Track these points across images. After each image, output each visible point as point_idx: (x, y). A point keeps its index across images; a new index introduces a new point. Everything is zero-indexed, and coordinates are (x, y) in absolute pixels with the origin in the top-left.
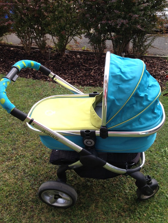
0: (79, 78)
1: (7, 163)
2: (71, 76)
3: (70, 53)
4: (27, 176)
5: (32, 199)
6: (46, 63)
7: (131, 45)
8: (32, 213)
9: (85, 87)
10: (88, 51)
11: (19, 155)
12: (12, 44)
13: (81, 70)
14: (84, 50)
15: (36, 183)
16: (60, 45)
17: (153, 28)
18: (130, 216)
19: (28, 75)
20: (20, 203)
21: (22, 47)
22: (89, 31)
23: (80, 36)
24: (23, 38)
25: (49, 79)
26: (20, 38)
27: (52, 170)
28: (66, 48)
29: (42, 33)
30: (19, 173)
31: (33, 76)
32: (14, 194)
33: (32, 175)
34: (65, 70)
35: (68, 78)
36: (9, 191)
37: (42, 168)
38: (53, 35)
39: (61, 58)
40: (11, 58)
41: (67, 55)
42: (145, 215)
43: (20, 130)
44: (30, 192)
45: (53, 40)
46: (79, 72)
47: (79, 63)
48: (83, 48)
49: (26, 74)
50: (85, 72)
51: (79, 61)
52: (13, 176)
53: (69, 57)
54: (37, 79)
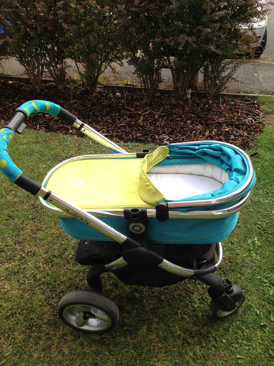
0: (119, 128)
1: (6, 265)
2: (107, 126)
3: (104, 90)
4: (39, 285)
5: (49, 320)
6: (67, 106)
7: (200, 77)
8: (49, 343)
9: (129, 143)
10: (133, 86)
11: (26, 252)
12: (10, 74)
13: (122, 117)
14: (127, 85)
15: (54, 295)
16: (89, 76)
17: (235, 49)
18: (200, 344)
19: (37, 125)
20: (30, 328)
21: (27, 79)
22: (134, 54)
23: (121, 61)
24: (29, 65)
25: (71, 131)
26: (24, 65)
27: (79, 275)
28: (99, 80)
29: (59, 57)
30: (26, 280)
31: (45, 126)
32: (19, 314)
33: (48, 284)
34: (97, 116)
35: (102, 129)
36: (11, 309)
37: (62, 272)
38: (76, 59)
39: (90, 97)
40: (10, 98)
41: (100, 93)
42: (224, 342)
43: (27, 213)
44: (45, 309)
45: (78, 68)
46: (119, 119)
47: (120, 105)
48: (125, 82)
49: (35, 123)
50: (129, 119)
51: (120, 102)
52: (16, 285)
53: (103, 96)
54: (52, 131)
